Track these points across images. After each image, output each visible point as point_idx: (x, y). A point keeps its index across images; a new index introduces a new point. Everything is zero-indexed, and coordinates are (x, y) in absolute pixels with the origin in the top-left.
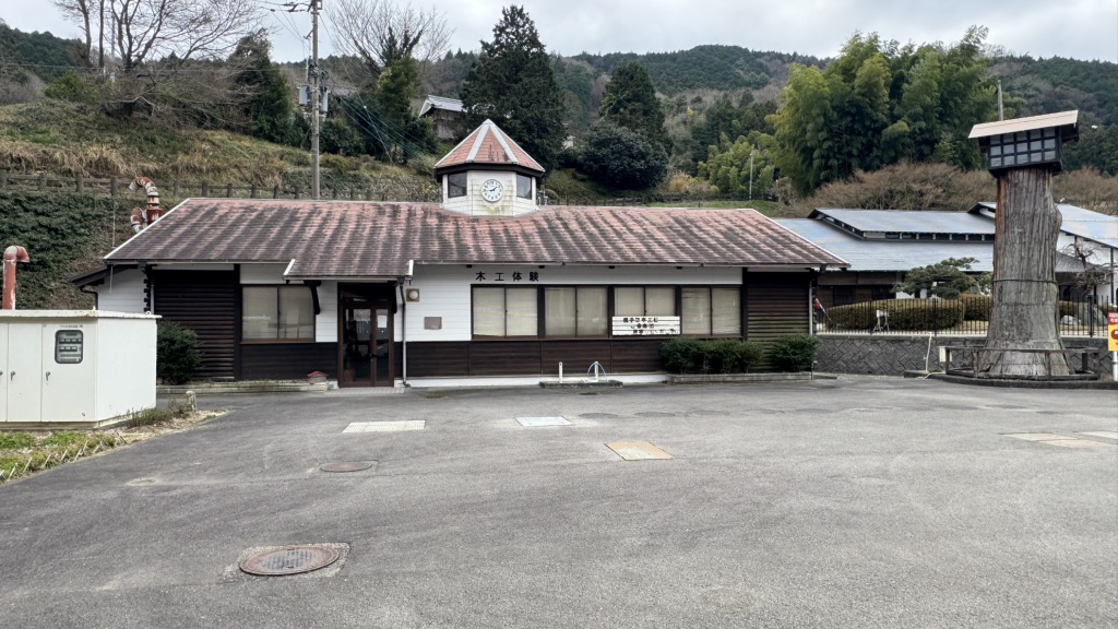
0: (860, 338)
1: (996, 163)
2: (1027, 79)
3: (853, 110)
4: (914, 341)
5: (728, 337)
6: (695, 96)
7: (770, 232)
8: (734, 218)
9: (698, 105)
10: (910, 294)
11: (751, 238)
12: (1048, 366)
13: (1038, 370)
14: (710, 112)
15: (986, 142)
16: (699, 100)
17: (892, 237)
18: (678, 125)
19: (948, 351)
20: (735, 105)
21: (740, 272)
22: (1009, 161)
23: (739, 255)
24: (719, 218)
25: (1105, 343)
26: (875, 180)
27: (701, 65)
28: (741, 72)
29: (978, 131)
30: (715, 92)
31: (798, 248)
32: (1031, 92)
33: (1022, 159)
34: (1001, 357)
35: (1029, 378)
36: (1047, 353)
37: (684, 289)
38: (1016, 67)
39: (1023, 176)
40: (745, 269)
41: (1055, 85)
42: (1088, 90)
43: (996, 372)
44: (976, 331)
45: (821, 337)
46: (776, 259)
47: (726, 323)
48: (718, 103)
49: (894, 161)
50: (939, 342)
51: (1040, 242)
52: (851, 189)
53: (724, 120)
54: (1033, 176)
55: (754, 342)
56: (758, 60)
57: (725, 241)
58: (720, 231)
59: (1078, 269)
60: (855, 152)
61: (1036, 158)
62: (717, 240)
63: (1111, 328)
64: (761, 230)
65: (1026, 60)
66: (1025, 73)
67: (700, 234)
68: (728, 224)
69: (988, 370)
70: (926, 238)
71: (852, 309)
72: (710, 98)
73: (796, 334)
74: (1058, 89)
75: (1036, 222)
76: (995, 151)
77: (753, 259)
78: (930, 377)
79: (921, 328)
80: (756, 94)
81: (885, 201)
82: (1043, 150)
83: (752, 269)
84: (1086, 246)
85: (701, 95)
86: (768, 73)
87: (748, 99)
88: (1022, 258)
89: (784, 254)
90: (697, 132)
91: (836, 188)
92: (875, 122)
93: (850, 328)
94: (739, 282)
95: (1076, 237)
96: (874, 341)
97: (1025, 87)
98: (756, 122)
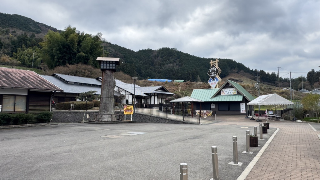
0: (66, 112)
1: (102, 67)
2: (110, 48)
3: (67, 47)
4: (81, 113)
5: (21, 112)
6: (13, 30)
7: (38, 79)
8: (26, 73)
9: (14, 34)
10: (80, 100)
11: (32, 80)
12: (112, 118)
13: (109, 120)
14: (18, 37)
15: (100, 62)
16: (15, 32)
17: (76, 84)
18: (6, 38)
19: (89, 115)
20: (29, 37)
21: (27, 91)
22: (105, 67)
23: (27, 85)
24: (20, 73)
25: (123, 112)
26: (72, 67)
27: (16, 21)
28: (32, 27)
29: (99, 59)
30: (21, 31)
31: (48, 85)
32: (111, 52)
33: (108, 68)
34: (102, 116)
35: (108, 122)
36: (112, 115)
37: (4, 96)
38: (108, 45)
39: (108, 71)
40: (29, 90)
41: (116, 51)
42: (122, 54)
43: (100, 120)
44: (96, 110)
45: (54, 112)
46: (40, 87)
47: (21, 108)
48: (22, 35)
49: (78, 63)
50: (87, 113)
51: (111, 88)
52: (66, 69)
53: (24, 41)
54: (110, 72)
55: (30, 114)
56: (38, 25)
57: (22, 80)
58: (20, 77)
59: (119, 95)
60: (67, 58)
61: (111, 68)
62: (19, 80)
63: (124, 109)
64: (35, 78)
65: (110, 43)
66: (109, 46)
67: (12, 77)
68: (23, 75)
69: (99, 120)
70: (85, 85)
71: (64, 104)
72: (19, 32)
73: (46, 111)
74: (116, 52)
75: (110, 83)
76: (102, 64)
77: (32, 87)
78: (84, 122)
79: (83, 109)
80: (36, 35)
81: (75, 74)
82: (112, 66)
83: (31, 90)
84: (120, 90)
85: (16, 31)
86: (41, 29)
87: (33, 36)
88: (107, 92)
89: (42, 86)
90: (13, 42)
91: (61, 68)
92: (73, 51)
93: (63, 109)
94: (26, 94)
95: (119, 87)
96: (70, 113)
97: (110, 50)
98: (35, 44)
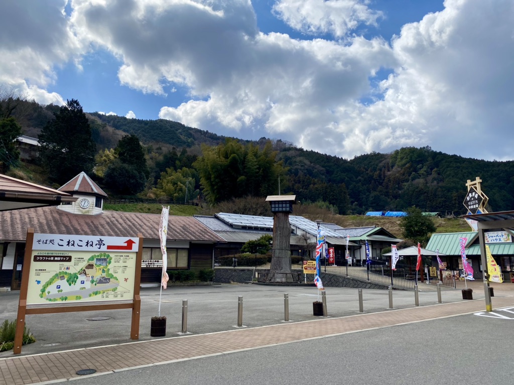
0: (230, 269)
1: (273, 209)
4: (248, 270)
5: (182, 269)
6: (158, 146)
7: (199, 227)
8: (185, 221)
11: (193, 230)
12: (287, 278)
13: (284, 280)
15: (271, 202)
16: (160, 148)
17: (244, 228)
19: (258, 274)
21: (188, 243)
22: (277, 209)
23: (188, 236)
24: (180, 220)
25: (303, 271)
29: (270, 198)
31: (210, 235)
33: (280, 209)
34: (274, 275)
35: (282, 282)
36: (286, 274)
39: (280, 214)
40: (190, 242)
43: (273, 281)
44: (267, 267)
45: (216, 269)
46: (202, 238)
47: (183, 263)
50: (256, 270)
51: (285, 237)
53: (172, 161)
54: (283, 215)
55: (192, 269)
57: (183, 231)
58: (181, 227)
61: (284, 209)
62: (180, 230)
63: (304, 266)
64: (196, 227)
67: (173, 227)
68: (184, 224)
69: (270, 280)
71: (228, 258)
72: (166, 148)
75: (284, 230)
76: (273, 206)
77: (194, 238)
78: (253, 283)
79: (251, 266)
82: (286, 207)
83: (193, 242)
85: (161, 146)
88: (280, 242)
89: (204, 236)
93: (227, 266)
94: (188, 247)
96: (235, 270)
